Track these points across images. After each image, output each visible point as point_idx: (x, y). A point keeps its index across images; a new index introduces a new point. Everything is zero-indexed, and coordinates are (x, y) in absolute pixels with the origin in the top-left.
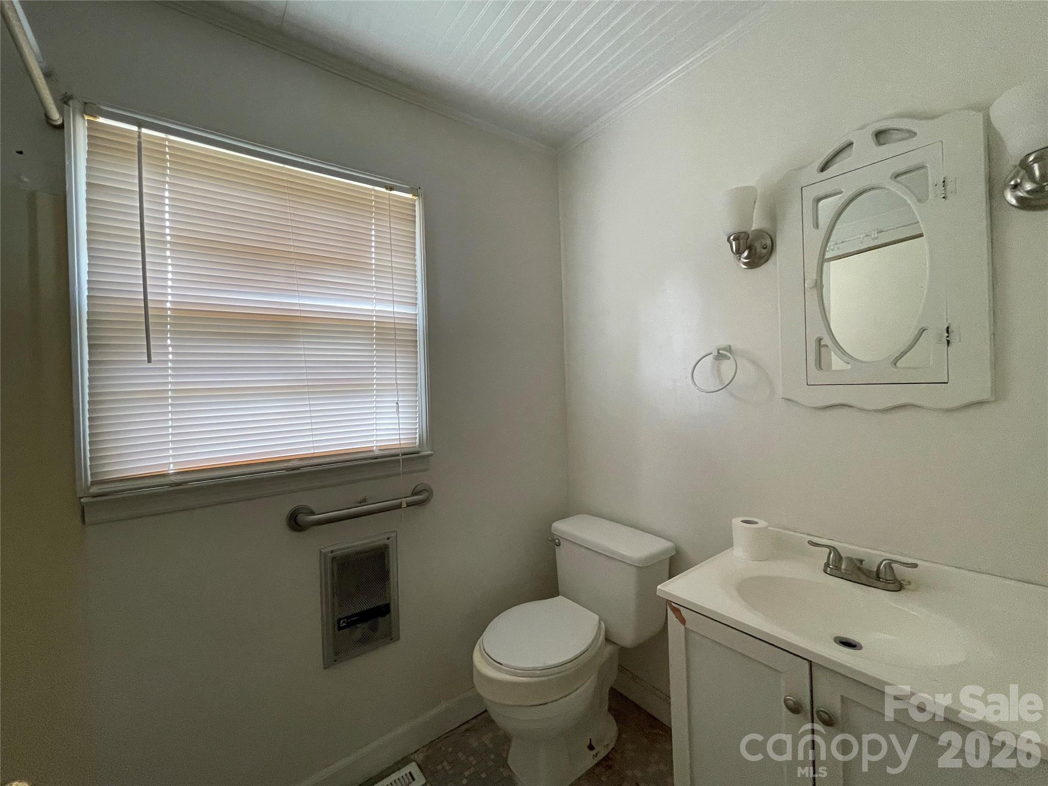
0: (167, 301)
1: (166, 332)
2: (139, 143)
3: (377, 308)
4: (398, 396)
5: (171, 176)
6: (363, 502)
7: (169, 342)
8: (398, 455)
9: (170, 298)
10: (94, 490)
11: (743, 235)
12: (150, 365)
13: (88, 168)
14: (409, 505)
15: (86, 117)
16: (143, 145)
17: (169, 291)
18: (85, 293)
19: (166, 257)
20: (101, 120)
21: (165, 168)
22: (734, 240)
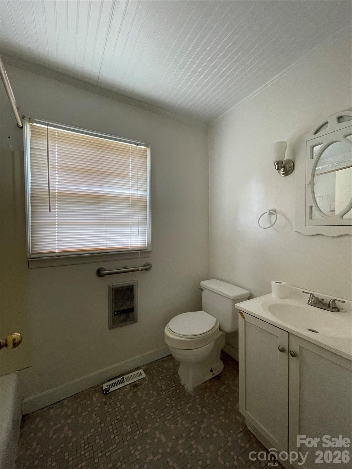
0: (56, 190)
1: (55, 201)
2: (48, 132)
3: (132, 192)
4: (139, 227)
5: (58, 144)
6: (124, 268)
7: (56, 205)
8: (138, 250)
9: (57, 189)
10: (32, 256)
11: (280, 162)
12: (50, 213)
13: (31, 142)
14: (142, 270)
15: (30, 124)
16: (49, 133)
17: (57, 186)
18: (30, 187)
19: (56, 174)
20: (35, 124)
21: (56, 141)
22: (276, 164)
